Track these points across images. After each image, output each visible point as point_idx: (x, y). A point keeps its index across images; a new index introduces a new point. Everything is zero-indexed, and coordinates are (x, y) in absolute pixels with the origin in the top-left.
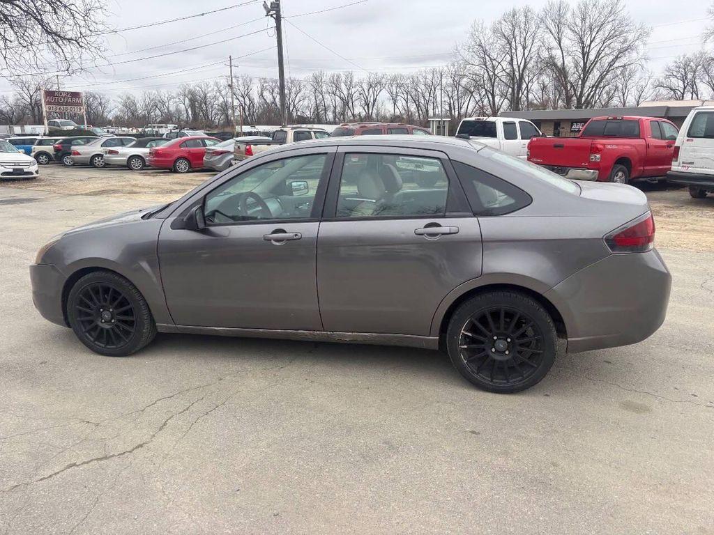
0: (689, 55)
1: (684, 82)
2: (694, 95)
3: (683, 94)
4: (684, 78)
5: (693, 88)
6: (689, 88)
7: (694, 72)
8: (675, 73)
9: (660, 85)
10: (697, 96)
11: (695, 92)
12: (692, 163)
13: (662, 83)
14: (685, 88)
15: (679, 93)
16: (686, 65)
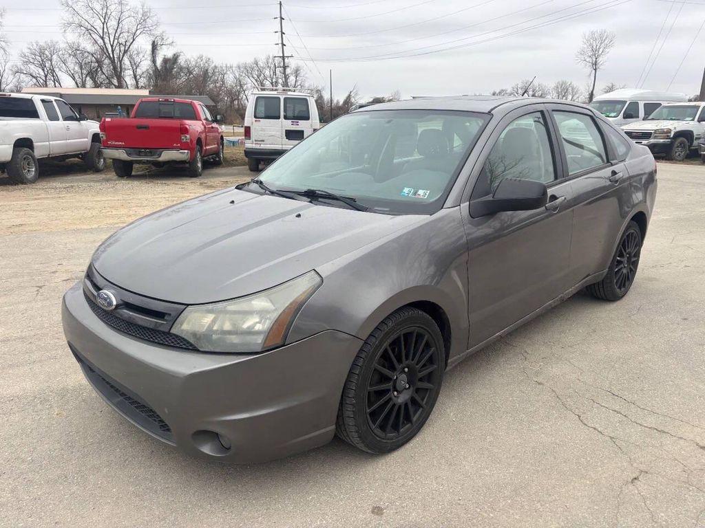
0: (42, 43)
1: (43, 70)
2: (57, 84)
3: (46, 82)
4: (43, 66)
5: (53, 76)
6: (49, 76)
7: (51, 61)
8: (32, 60)
9: (19, 71)
10: (60, 84)
11: (57, 80)
12: (263, 141)
13: (21, 69)
14: (46, 76)
15: (42, 81)
16: (42, 53)
